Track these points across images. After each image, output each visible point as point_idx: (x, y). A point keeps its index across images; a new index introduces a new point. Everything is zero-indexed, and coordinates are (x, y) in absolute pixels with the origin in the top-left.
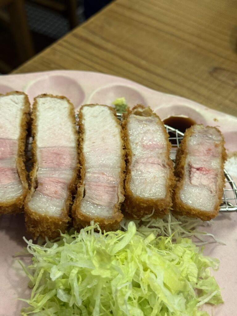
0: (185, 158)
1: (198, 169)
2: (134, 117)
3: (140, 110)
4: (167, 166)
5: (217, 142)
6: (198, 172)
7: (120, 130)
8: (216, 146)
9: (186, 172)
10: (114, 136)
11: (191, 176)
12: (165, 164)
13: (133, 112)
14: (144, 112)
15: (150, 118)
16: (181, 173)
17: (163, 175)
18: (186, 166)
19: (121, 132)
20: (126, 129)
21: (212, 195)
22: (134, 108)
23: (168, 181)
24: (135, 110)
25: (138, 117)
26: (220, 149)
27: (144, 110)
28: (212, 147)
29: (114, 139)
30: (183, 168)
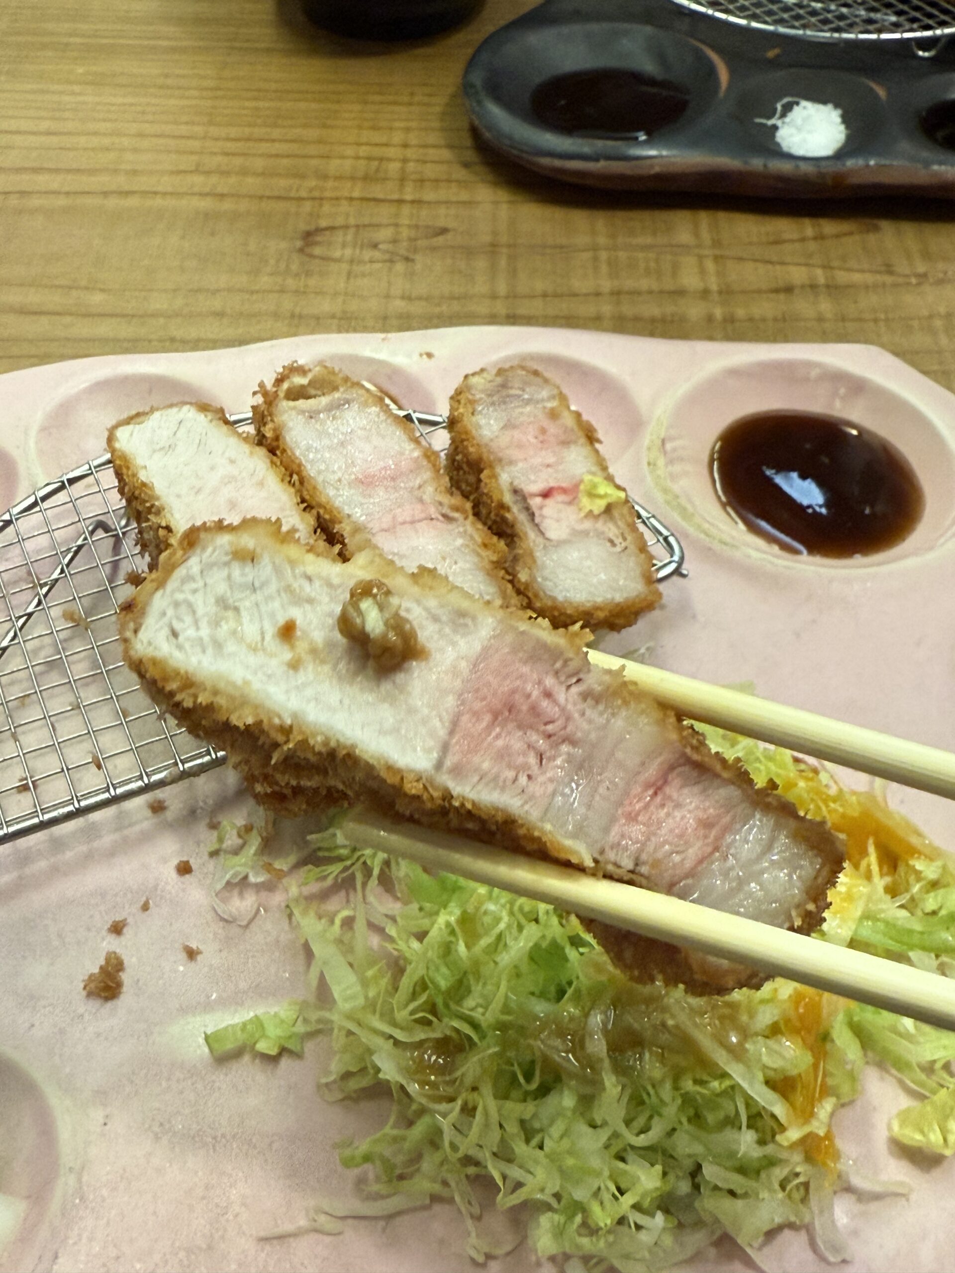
0: (494, 476)
1: (546, 494)
2: (294, 408)
3: (299, 380)
4: (456, 515)
5: (549, 405)
6: (549, 502)
7: (268, 461)
8: (553, 415)
9: (516, 514)
10: (261, 484)
11: (537, 520)
12: (446, 510)
13: (281, 395)
14: (311, 383)
15: (337, 395)
16: (504, 520)
17: (459, 542)
18: (508, 498)
19: (273, 463)
20: (284, 451)
21: (618, 549)
22: (279, 381)
23: (484, 553)
24: (285, 386)
25: (301, 403)
26: (568, 420)
27: (310, 376)
28: (546, 423)
29: (263, 494)
30: (502, 506)
